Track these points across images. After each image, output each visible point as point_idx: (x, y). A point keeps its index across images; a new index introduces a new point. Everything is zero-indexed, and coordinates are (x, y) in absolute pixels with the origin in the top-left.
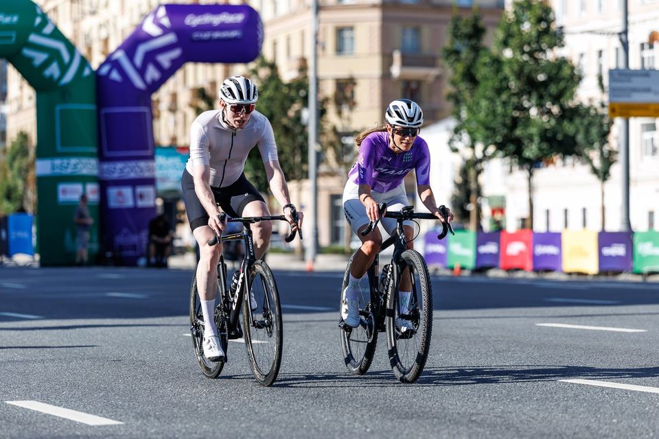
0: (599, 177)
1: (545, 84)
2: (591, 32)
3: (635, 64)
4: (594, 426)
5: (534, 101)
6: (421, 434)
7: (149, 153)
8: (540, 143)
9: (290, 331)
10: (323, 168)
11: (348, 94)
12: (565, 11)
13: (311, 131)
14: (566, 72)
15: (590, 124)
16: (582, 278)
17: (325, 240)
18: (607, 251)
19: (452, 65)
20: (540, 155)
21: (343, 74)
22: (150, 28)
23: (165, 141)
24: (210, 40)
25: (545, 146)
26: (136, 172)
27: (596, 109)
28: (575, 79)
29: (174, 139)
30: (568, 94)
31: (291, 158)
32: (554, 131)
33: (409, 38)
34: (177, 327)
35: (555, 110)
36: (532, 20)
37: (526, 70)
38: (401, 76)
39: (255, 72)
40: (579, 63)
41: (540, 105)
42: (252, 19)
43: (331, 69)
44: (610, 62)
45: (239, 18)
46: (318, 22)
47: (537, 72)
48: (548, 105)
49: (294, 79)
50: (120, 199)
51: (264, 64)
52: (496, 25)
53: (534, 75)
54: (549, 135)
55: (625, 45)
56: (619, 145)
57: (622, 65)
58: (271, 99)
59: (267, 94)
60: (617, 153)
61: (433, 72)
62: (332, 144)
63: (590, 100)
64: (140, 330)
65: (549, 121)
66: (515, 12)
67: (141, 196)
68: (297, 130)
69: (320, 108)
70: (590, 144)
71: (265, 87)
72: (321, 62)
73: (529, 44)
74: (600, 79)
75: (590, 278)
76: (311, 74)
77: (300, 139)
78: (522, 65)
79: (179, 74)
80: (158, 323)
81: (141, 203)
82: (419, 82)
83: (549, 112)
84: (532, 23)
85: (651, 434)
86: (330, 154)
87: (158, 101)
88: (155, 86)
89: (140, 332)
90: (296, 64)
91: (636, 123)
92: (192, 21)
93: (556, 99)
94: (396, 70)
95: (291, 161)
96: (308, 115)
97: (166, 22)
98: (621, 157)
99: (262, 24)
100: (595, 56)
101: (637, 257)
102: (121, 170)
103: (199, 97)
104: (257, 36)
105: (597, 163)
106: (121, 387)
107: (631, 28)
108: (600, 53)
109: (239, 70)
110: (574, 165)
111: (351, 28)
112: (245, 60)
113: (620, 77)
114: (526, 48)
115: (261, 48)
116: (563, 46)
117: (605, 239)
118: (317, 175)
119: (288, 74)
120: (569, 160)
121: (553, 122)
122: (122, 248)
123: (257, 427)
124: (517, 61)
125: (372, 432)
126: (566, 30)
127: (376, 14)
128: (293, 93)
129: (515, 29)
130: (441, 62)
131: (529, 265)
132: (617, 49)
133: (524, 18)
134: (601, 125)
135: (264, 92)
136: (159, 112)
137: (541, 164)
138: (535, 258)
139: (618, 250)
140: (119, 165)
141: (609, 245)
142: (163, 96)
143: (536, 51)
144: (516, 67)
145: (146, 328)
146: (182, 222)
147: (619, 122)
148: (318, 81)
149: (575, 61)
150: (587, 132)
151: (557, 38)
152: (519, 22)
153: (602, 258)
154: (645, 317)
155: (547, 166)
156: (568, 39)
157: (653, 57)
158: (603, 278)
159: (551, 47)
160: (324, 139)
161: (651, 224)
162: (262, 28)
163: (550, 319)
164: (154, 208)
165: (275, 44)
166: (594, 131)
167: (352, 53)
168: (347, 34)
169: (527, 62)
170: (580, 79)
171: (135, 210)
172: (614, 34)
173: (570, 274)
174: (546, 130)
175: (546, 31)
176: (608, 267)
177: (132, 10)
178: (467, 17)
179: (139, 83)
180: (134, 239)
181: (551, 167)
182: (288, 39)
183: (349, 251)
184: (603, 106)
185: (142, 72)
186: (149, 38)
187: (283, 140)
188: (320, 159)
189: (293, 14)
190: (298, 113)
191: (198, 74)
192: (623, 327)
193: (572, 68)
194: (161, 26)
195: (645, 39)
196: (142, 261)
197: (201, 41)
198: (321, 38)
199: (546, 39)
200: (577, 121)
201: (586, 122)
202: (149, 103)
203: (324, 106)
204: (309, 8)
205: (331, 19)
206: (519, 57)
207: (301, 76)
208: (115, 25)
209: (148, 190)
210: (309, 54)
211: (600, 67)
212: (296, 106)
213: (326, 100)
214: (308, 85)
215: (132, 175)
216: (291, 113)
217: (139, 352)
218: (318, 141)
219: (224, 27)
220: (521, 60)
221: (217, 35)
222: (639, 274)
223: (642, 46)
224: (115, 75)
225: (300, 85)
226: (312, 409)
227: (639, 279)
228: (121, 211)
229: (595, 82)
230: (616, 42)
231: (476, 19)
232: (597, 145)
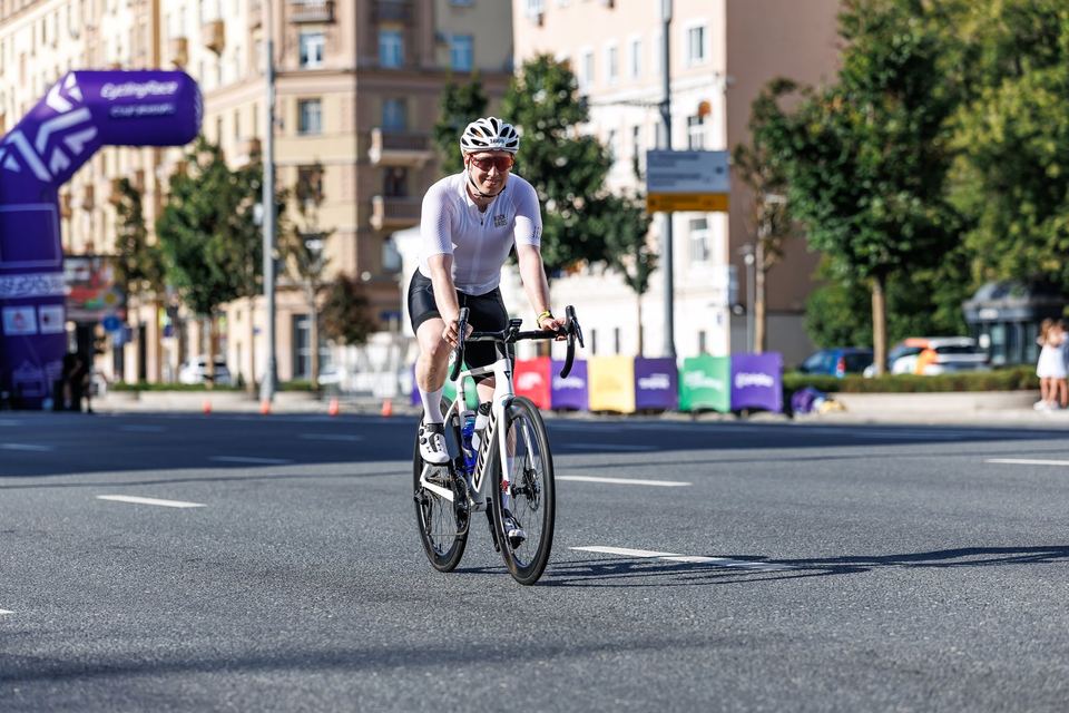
0: (635, 289)
1: (566, 170)
2: (624, 103)
3: (679, 143)
4: (620, 606)
5: (551, 192)
6: (398, 620)
7: (56, 263)
8: (558, 246)
9: (234, 491)
10: (282, 281)
11: (314, 185)
12: (590, 75)
13: (267, 233)
14: (592, 154)
15: (623, 221)
16: (613, 419)
17: (285, 373)
18: (645, 383)
19: (446, 147)
20: (559, 261)
21: (307, 159)
22: (56, 102)
23: (79, 249)
24: (134, 117)
25: (564, 249)
26: (38, 288)
27: (629, 202)
28: (604, 164)
29: (90, 245)
30: (595, 183)
31: (242, 269)
32: (577, 230)
33: (392, 111)
34: (89, 488)
35: (579, 203)
36: (548, 88)
37: (541, 153)
38: (381, 161)
39: (193, 157)
40: (609, 143)
41: (559, 198)
42: (188, 91)
43: (291, 153)
44: (648, 141)
45: (171, 88)
46: (275, 93)
47: (556, 155)
48: (570, 196)
49: (243, 167)
50: (19, 322)
51: (204, 147)
52: (503, 95)
53: (550, 158)
54: (571, 234)
55: (667, 119)
56: (660, 246)
57: (663, 145)
58: (214, 192)
59: (211, 185)
60: (657, 257)
61: (423, 156)
62: (292, 249)
63: (623, 190)
64: (41, 493)
65: (570, 218)
66: (526, 79)
67: (46, 319)
68: (249, 231)
69: (277, 203)
70: (623, 247)
71: (206, 177)
72: (279, 143)
73: (545, 119)
74: (636, 162)
75: (624, 418)
76: (266, 159)
77: (252, 243)
78: (536, 147)
79: (96, 159)
80: (64, 482)
81: (45, 329)
82: (405, 169)
83: (570, 206)
84: (549, 93)
85: (692, 616)
86: (291, 263)
87: (69, 197)
88: (65, 176)
89: (41, 494)
90: (246, 147)
91: (682, 219)
92: (110, 92)
93: (580, 189)
94: (375, 154)
95: (241, 272)
96: (262, 212)
97: (76, 93)
98: (662, 263)
99: (201, 95)
100: (629, 134)
101: (684, 390)
102: (21, 285)
103: (121, 190)
104: (194, 111)
105: (632, 271)
106: (14, 565)
107: (674, 97)
108: (636, 129)
109: (174, 155)
110: (603, 273)
111: (318, 101)
112: (181, 141)
113: (661, 162)
114: (541, 124)
115: (201, 126)
116: (587, 121)
117: (643, 367)
118: (275, 290)
119: (236, 160)
120: (598, 267)
121: (576, 218)
122: (21, 386)
123: (187, 615)
124: (529, 141)
125: (335, 619)
126: (591, 101)
127: (349, 82)
128: (243, 185)
129: (525, 100)
130: (433, 142)
131: (546, 402)
132: (657, 125)
133: (538, 85)
134: (637, 222)
135: (205, 185)
136: (71, 210)
137: (563, 273)
138: (554, 393)
139: (659, 382)
140: (18, 280)
141: (648, 376)
142: (75, 188)
143: (554, 127)
144: (527, 149)
145: (49, 489)
146: (101, 352)
147: (659, 218)
148: (274, 168)
149: (603, 140)
150: (619, 231)
151: (580, 111)
152: (532, 91)
153: (639, 393)
154: (691, 466)
155: (569, 275)
156: (593, 112)
157: (702, 135)
158: (641, 418)
159: (573, 122)
160: (283, 243)
161: (702, 347)
162: (201, 100)
163: (569, 471)
164: (64, 335)
165: (219, 121)
166: (628, 230)
167: (319, 133)
168: (312, 108)
169: (541, 141)
170: (610, 163)
171: (39, 337)
172: (654, 104)
173: (598, 413)
174: (567, 229)
175: (566, 102)
176: (648, 404)
177: (34, 79)
178: (465, 85)
179: (41, 172)
180: (37, 374)
181: (575, 278)
182: (237, 115)
183: (316, 386)
184: (639, 197)
185: (45, 159)
186: (55, 114)
187: (230, 244)
188: (278, 267)
189: (242, 83)
190: (250, 210)
191: (121, 161)
192: (661, 479)
193: (600, 149)
194: (70, 99)
195: (693, 110)
196: (48, 403)
197: (121, 118)
198: (278, 113)
199: (566, 113)
200: (607, 217)
201: (618, 217)
202: (54, 199)
203: (283, 200)
204: (262, 74)
205: (293, 88)
206: (531, 136)
207: (254, 163)
208: (13, 100)
209: (56, 312)
210: (263, 133)
211: (636, 147)
212: (246, 202)
213: (286, 192)
214: (262, 174)
215: (34, 292)
216: (240, 210)
217: (38, 520)
218: (275, 245)
219: (151, 100)
220: (533, 140)
221: (142, 110)
222: (688, 411)
223: (689, 119)
224: (11, 163)
225: (252, 173)
226: (259, 591)
227: (686, 418)
228: (19, 339)
229: (629, 166)
230: (656, 116)
231: (477, 86)
232: (631, 248)
